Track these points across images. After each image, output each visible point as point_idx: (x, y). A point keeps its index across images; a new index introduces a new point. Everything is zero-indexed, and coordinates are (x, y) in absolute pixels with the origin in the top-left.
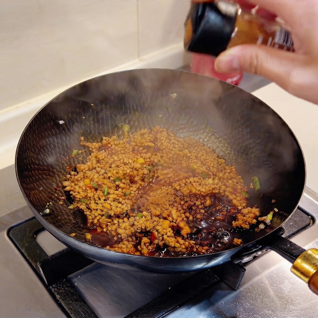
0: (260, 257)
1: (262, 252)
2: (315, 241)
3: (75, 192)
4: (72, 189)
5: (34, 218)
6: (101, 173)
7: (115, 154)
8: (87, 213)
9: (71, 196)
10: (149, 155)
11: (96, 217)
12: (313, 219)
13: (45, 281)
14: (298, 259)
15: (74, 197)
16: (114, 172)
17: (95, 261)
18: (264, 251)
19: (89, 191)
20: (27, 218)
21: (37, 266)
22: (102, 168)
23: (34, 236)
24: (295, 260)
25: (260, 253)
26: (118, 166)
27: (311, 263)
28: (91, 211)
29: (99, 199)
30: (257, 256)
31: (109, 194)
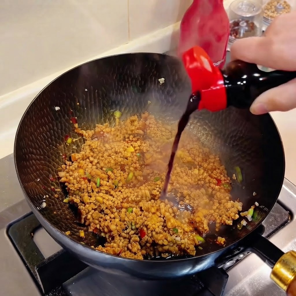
0: (242, 260)
1: (244, 255)
2: (293, 241)
3: (69, 184)
4: (67, 180)
5: (32, 213)
6: (94, 163)
7: (107, 142)
8: (81, 207)
9: (66, 188)
10: (139, 143)
11: (89, 212)
12: (291, 214)
13: (42, 289)
14: (277, 264)
15: (69, 189)
16: (106, 162)
17: (88, 266)
18: (246, 253)
19: (83, 182)
20: (25, 214)
21: (34, 271)
22: (95, 158)
23: (31, 234)
24: (274, 264)
25: (242, 256)
26: (109, 156)
27: (289, 268)
28: (85, 205)
29: (93, 191)
30: (239, 259)
31: (101, 185)
